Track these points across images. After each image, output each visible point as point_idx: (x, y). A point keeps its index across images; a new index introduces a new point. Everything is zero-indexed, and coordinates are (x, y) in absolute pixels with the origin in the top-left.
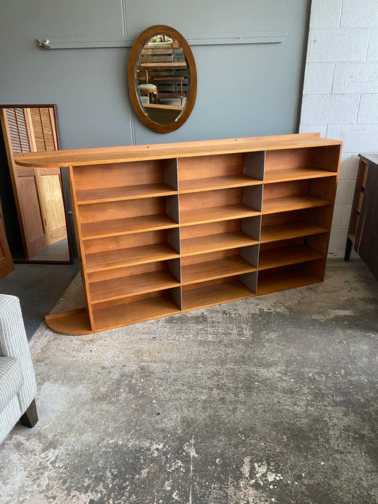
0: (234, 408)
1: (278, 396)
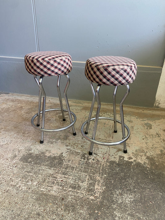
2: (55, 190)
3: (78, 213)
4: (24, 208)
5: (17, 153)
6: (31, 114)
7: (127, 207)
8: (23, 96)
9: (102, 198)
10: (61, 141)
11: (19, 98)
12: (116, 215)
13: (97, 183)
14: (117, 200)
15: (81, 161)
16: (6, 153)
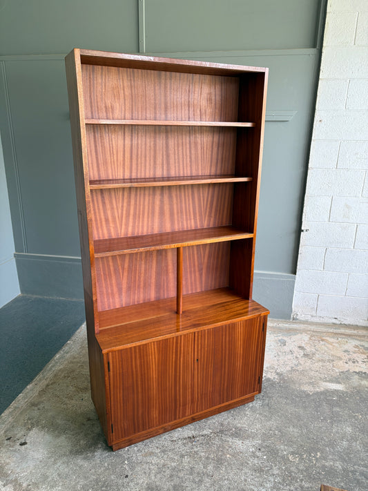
0: (200, 480)
1: (246, 473)
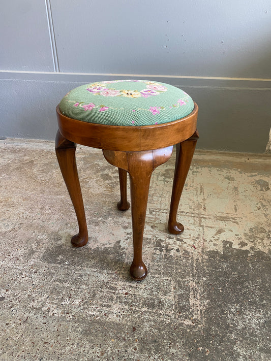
2: (116, 313)
3: (167, 354)
4: (63, 351)
5: (34, 246)
6: (50, 173)
7: (256, 336)
8: (32, 141)
9: (206, 323)
10: (113, 219)
11: (25, 146)
12: (239, 354)
13: (192, 293)
14: (234, 324)
15: (155, 254)
16: (14, 248)
